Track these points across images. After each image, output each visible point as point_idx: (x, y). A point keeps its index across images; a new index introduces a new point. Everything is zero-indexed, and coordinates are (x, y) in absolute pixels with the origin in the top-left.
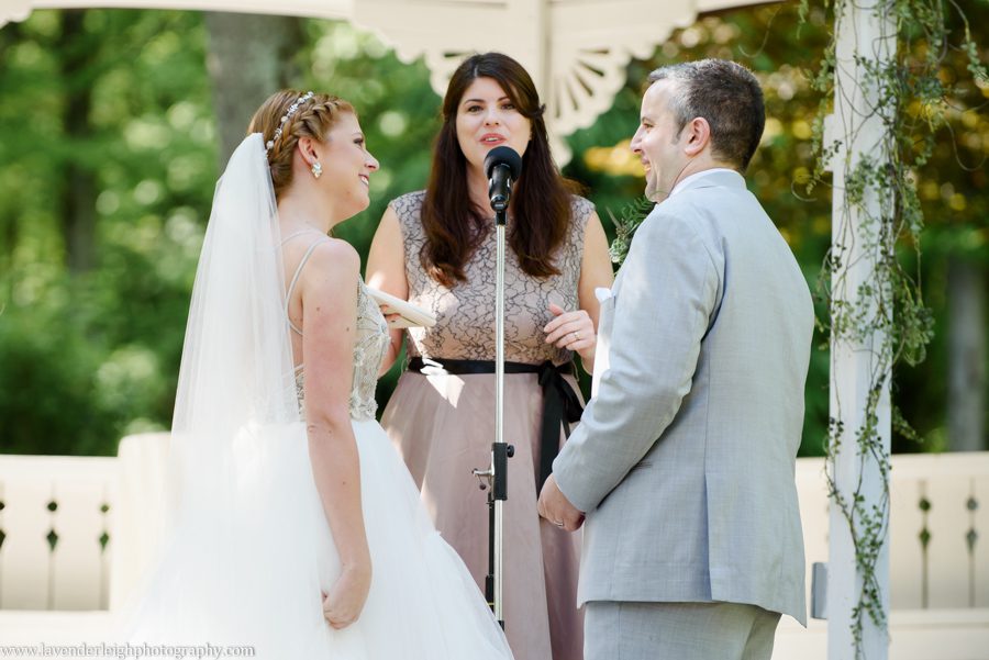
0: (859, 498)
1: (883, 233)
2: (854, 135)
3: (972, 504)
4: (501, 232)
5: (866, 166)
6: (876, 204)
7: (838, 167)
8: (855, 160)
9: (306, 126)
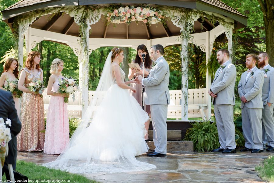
0: (185, 92)
1: (187, 64)
2: (184, 54)
3: (194, 94)
4: (144, 63)
5: (185, 57)
6: (186, 61)
7: (182, 57)
8: (184, 56)
9: (118, 53)
